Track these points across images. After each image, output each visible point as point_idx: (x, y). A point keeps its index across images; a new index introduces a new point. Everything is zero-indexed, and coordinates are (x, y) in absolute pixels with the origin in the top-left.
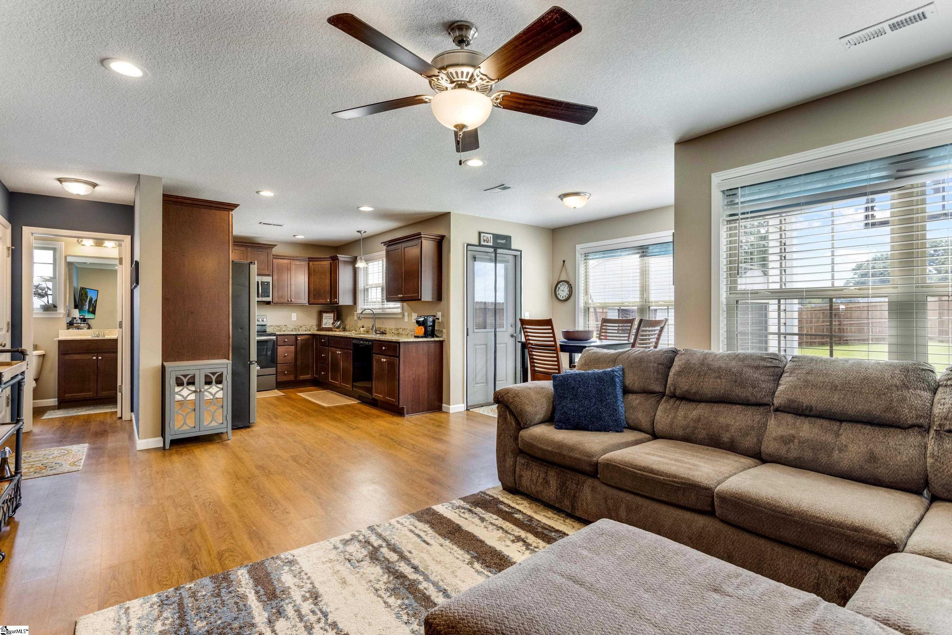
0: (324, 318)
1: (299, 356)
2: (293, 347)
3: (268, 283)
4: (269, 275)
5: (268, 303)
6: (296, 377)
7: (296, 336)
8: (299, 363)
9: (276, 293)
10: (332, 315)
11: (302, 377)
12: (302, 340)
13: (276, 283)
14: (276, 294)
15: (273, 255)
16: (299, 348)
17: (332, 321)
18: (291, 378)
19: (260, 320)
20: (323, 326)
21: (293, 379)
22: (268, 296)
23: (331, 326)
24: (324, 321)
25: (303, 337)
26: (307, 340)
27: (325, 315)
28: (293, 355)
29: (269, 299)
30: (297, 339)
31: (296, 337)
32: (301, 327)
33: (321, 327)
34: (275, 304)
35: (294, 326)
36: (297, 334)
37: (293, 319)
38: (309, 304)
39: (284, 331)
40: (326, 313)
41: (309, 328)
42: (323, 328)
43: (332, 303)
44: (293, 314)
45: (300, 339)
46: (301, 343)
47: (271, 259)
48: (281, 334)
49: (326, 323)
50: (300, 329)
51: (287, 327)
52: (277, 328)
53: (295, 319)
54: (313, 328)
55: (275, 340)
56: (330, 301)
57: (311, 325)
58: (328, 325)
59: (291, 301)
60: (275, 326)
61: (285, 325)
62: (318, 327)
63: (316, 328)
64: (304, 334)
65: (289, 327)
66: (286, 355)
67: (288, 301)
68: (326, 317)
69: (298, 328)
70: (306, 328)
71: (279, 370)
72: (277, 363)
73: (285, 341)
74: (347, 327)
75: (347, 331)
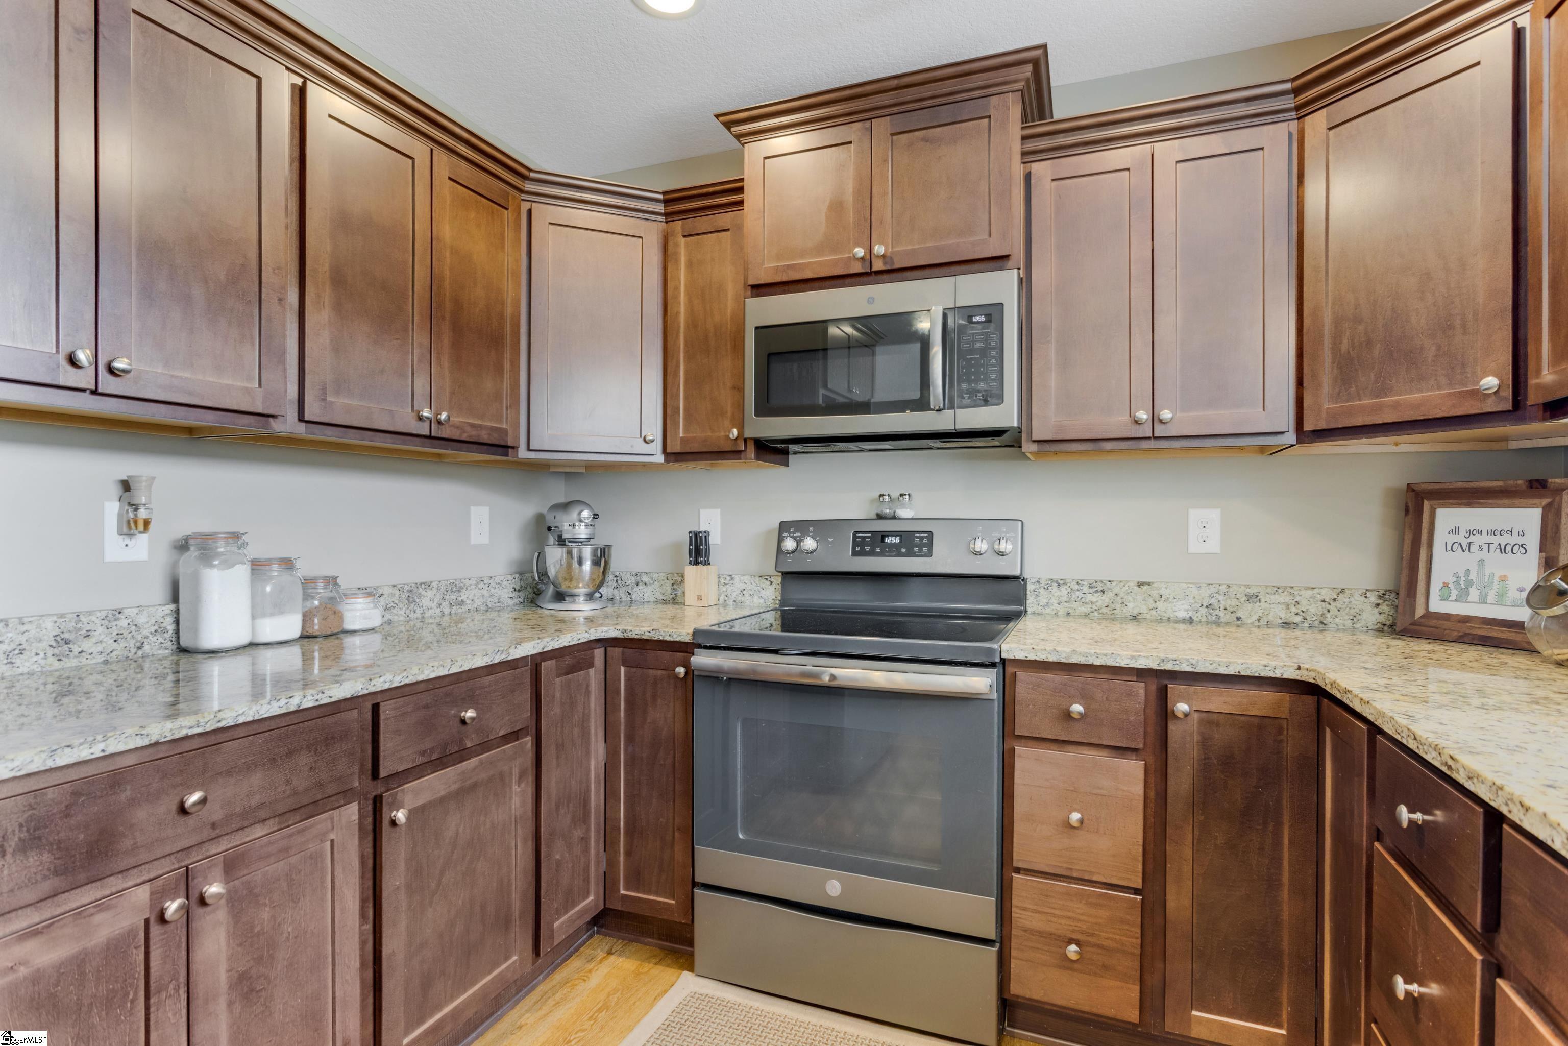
0: (1441, 537)
1: (1184, 851)
2: (1133, 769)
3: (994, 312)
4: (999, 264)
7: (1161, 681)
8: (1178, 900)
9: (1053, 381)
10: (1523, 520)
12: (1210, 720)
13: (1046, 309)
14: (1048, 383)
19: (983, 546)
20: (1437, 606)
21: (1132, 1015)
22: (992, 397)
23: (1523, 614)
24: (1448, 565)
25: (1218, 701)
26: (1259, 727)
27: (1452, 520)
28: (1131, 828)
29: (1006, 416)
30: (1164, 713)
31: (1163, 695)
32: (1253, 598)
33: (1420, 612)
34: (1047, 447)
35: (1205, 592)
36: (1169, 666)
37: (1195, 547)
38: (1304, 435)
39: (1135, 618)
40: (1469, 505)
41: (1314, 609)
42: (1433, 622)
43: (1533, 398)
44: (1197, 515)
45: (1196, 716)
46: (1205, 743)
47: (1017, 157)
48: (1041, 657)
49: (1469, 583)
50: (1250, 613)
51: (1155, 593)
52: (1089, 598)
53: (1213, 546)
54: (1343, 620)
55: (994, 696)
56: (1508, 393)
57: (1327, 594)
58: (1483, 600)
59: (1154, 419)
60: (1076, 587)
61: (1140, 585)
62: (1385, 608)
63: (1371, 617)
64: (1231, 671)
65: (1166, 593)
66: (1075, 817)
67: (1137, 422)
68: (1471, 533)
69: (1234, 602)
70: (1288, 606)
71: (1025, 917)
72: (1007, 865)
73: (1069, 714)
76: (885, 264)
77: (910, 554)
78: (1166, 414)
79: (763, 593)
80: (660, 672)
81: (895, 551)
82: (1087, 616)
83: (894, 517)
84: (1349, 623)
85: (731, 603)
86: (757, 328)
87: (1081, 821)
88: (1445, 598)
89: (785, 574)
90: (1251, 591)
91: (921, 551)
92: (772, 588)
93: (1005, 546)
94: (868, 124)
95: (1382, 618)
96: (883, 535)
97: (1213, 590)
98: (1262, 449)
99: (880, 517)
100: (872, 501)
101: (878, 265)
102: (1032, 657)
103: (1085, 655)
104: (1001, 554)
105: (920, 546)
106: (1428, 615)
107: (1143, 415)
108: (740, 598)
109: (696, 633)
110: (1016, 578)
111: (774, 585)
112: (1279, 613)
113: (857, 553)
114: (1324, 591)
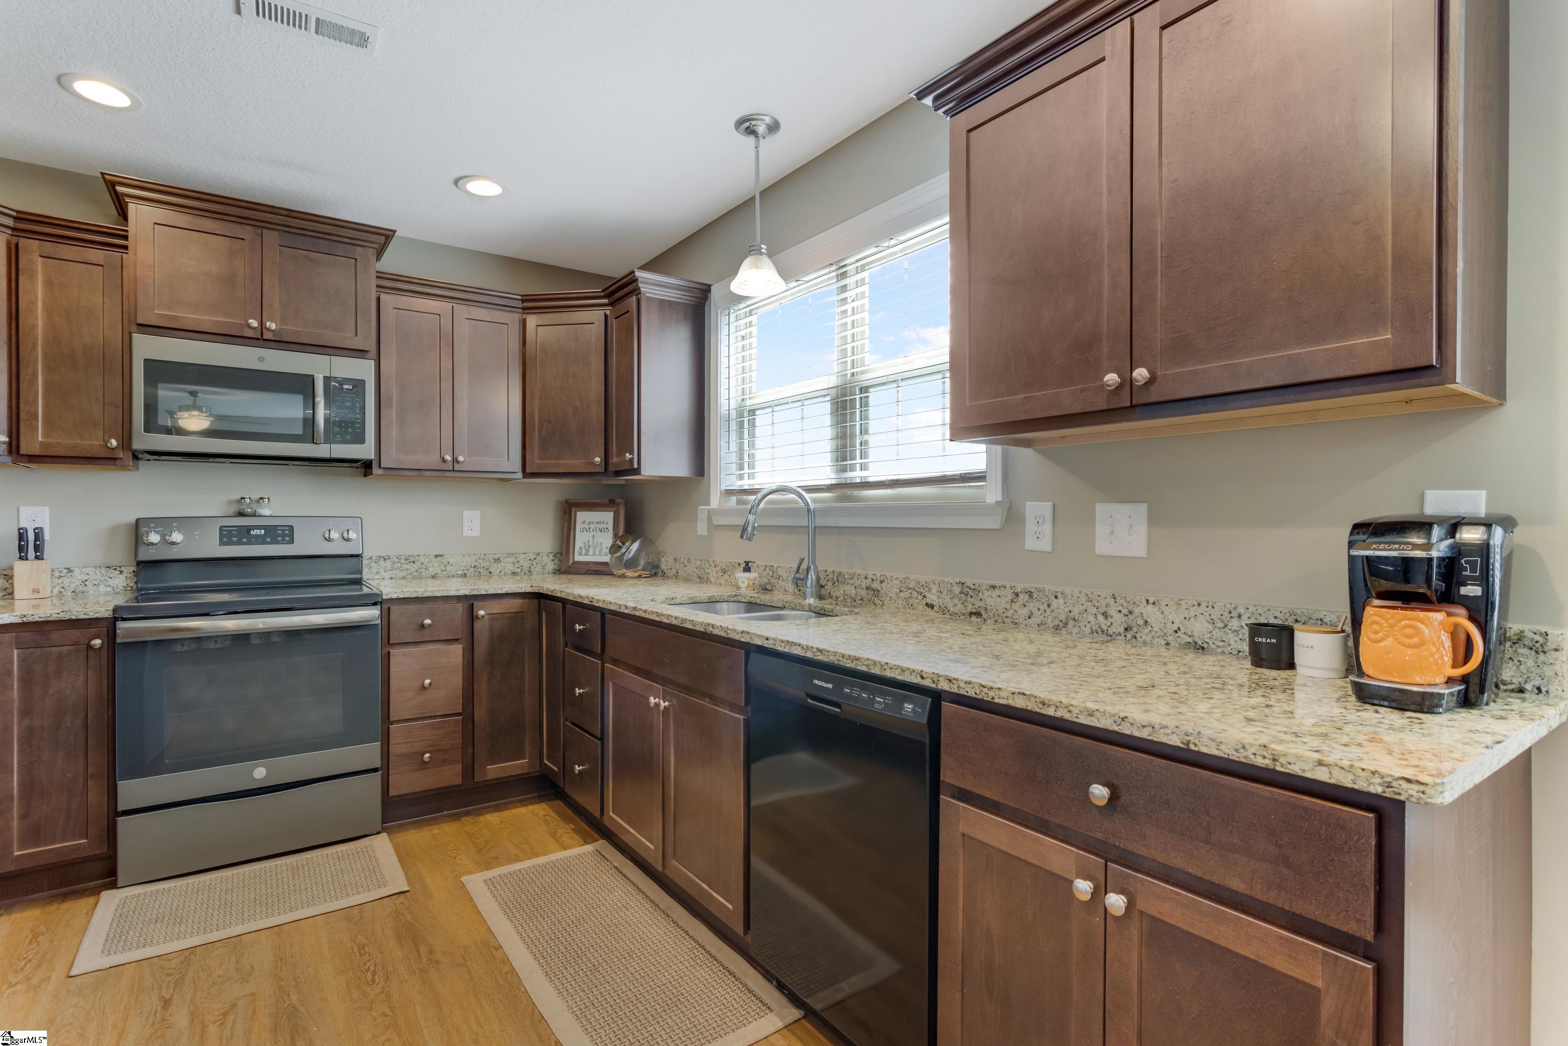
0: (579, 526)
1: (482, 687)
2: (457, 650)
3: (359, 385)
4: (361, 353)
5: (366, 467)
6: (469, 770)
7: (470, 602)
8: (480, 712)
9: (394, 432)
10: (607, 517)
11: (494, 770)
12: (493, 617)
13: (390, 387)
14: (391, 433)
15: (380, 277)
16: (481, 651)
17: (607, 540)
18: (451, 775)
19: (335, 535)
20: (578, 558)
21: (458, 780)
23: (607, 559)
24: (581, 539)
25: (497, 607)
26: (516, 617)
27: (582, 517)
28: (456, 682)
29: (366, 451)
30: (472, 617)
31: (472, 608)
32: (497, 560)
33: (571, 562)
34: (390, 472)
35: (473, 559)
36: (475, 593)
37: (467, 533)
38: (526, 474)
39: (433, 577)
40: (589, 510)
41: (526, 564)
42: (576, 566)
43: (611, 469)
44: (467, 514)
45: (487, 617)
46: (491, 630)
47: (374, 289)
48: (407, 595)
49: (589, 546)
50: (495, 568)
51: (445, 561)
52: (405, 566)
53: (476, 532)
54: (539, 569)
55: (379, 622)
56: (603, 465)
57: (532, 556)
58: (594, 555)
59: (455, 460)
60: (397, 560)
61: (436, 556)
62: (556, 561)
63: (551, 566)
64: (503, 591)
65: (451, 561)
66: (427, 682)
67: (444, 461)
68: (590, 523)
69: (488, 564)
70: (514, 564)
71: (398, 747)
72: (387, 720)
73: (422, 626)
74: (666, 564)
75: (664, 575)
76: (274, 336)
77: (274, 542)
78: (461, 458)
79: (111, 582)
80: (65, 648)
81: (261, 540)
82: (404, 578)
83: (254, 515)
84: (541, 570)
85: (69, 593)
86: (145, 360)
87: (430, 684)
88: (580, 554)
89: (139, 563)
90: (496, 557)
91: (283, 539)
92: (122, 577)
93: (353, 535)
94: (259, 231)
95: (555, 567)
96: (249, 528)
97: (477, 557)
98: (501, 479)
99: (241, 514)
100: (230, 502)
101: (267, 335)
102: (401, 596)
103: (432, 592)
104: (348, 540)
105: (283, 536)
106: (575, 563)
107: (448, 458)
108: (81, 588)
109: (116, 609)
110: (358, 556)
111: (125, 574)
112: (510, 568)
113: (222, 543)
114: (530, 555)
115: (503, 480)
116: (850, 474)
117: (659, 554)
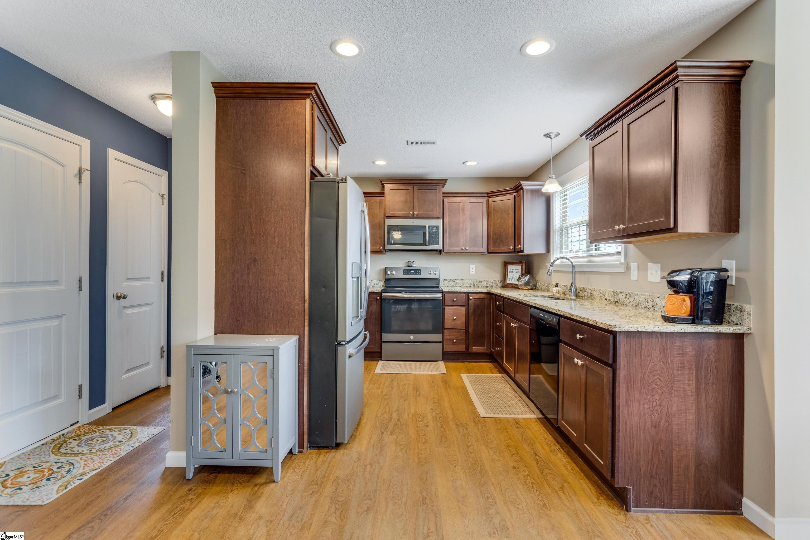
0: (509, 270)
1: (471, 322)
2: (464, 309)
3: (438, 227)
4: (438, 218)
5: (440, 252)
6: (467, 348)
7: (468, 293)
8: (471, 330)
9: (448, 240)
10: (519, 267)
11: (475, 349)
12: (475, 300)
13: (447, 227)
14: (447, 241)
15: (444, 193)
16: (471, 310)
17: (518, 275)
18: (462, 348)
19: (432, 272)
20: (508, 282)
21: (464, 350)
22: (437, 243)
23: (517, 282)
24: (510, 275)
25: (477, 296)
26: (482, 300)
27: (510, 267)
28: (464, 319)
29: (439, 247)
30: (468, 299)
31: (468, 296)
32: (481, 282)
33: (506, 283)
34: (446, 253)
35: (473, 281)
36: (469, 291)
37: (471, 272)
38: (489, 253)
39: (460, 286)
40: (512, 265)
41: (491, 284)
42: (508, 285)
43: (516, 250)
44: (471, 266)
45: (473, 299)
46: (474, 304)
47: (442, 197)
49: (512, 278)
50: (480, 285)
51: (464, 282)
52: (452, 283)
53: (474, 272)
54: (495, 286)
55: (440, 298)
56: (514, 249)
57: (493, 281)
58: (514, 281)
59: (465, 249)
60: (449, 281)
61: (461, 280)
62: (501, 283)
63: (500, 285)
64: (478, 291)
65: (466, 281)
66: (454, 318)
67: (462, 249)
68: (513, 270)
69: (478, 283)
70: (486, 283)
71: (447, 337)
72: (444, 328)
73: (454, 301)
74: (539, 285)
75: (538, 289)
77: (416, 274)
78: (467, 248)
79: (380, 284)
80: (372, 299)
81: (413, 274)
82: (451, 287)
83: (411, 266)
84: (496, 286)
85: (371, 287)
86: (388, 226)
87: (456, 319)
88: (509, 281)
89: (386, 279)
90: (480, 281)
91: (419, 274)
92: (382, 283)
93: (436, 273)
94: (413, 186)
95: (501, 285)
96: (410, 270)
97: (474, 281)
98: (482, 254)
99: (408, 266)
100: (406, 263)
101: (415, 216)
102: (448, 291)
104: (435, 274)
105: (419, 272)
106: (507, 284)
108: (374, 285)
110: (438, 279)
111: (383, 282)
112: (485, 285)
113: (404, 274)
114: (492, 281)
115: (481, 254)
116: (591, 252)
117: (536, 281)
